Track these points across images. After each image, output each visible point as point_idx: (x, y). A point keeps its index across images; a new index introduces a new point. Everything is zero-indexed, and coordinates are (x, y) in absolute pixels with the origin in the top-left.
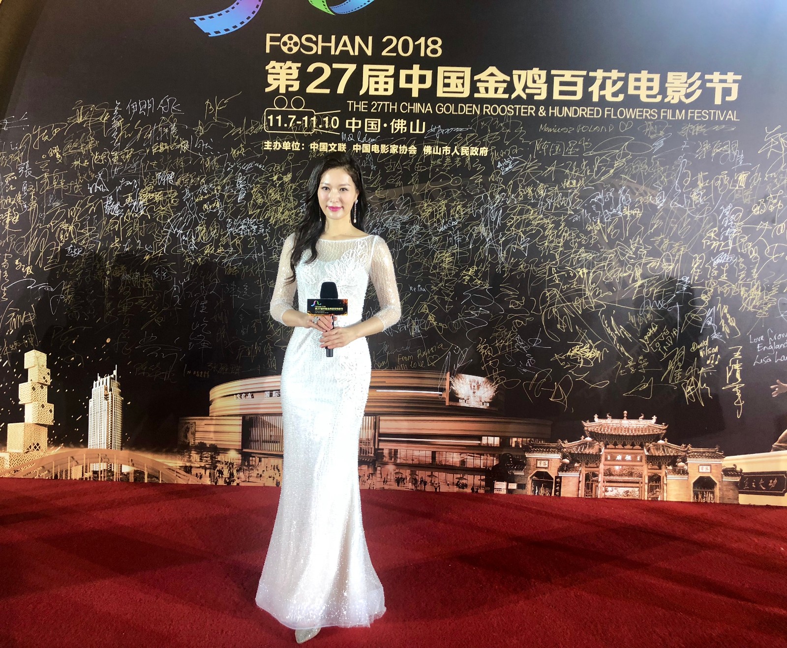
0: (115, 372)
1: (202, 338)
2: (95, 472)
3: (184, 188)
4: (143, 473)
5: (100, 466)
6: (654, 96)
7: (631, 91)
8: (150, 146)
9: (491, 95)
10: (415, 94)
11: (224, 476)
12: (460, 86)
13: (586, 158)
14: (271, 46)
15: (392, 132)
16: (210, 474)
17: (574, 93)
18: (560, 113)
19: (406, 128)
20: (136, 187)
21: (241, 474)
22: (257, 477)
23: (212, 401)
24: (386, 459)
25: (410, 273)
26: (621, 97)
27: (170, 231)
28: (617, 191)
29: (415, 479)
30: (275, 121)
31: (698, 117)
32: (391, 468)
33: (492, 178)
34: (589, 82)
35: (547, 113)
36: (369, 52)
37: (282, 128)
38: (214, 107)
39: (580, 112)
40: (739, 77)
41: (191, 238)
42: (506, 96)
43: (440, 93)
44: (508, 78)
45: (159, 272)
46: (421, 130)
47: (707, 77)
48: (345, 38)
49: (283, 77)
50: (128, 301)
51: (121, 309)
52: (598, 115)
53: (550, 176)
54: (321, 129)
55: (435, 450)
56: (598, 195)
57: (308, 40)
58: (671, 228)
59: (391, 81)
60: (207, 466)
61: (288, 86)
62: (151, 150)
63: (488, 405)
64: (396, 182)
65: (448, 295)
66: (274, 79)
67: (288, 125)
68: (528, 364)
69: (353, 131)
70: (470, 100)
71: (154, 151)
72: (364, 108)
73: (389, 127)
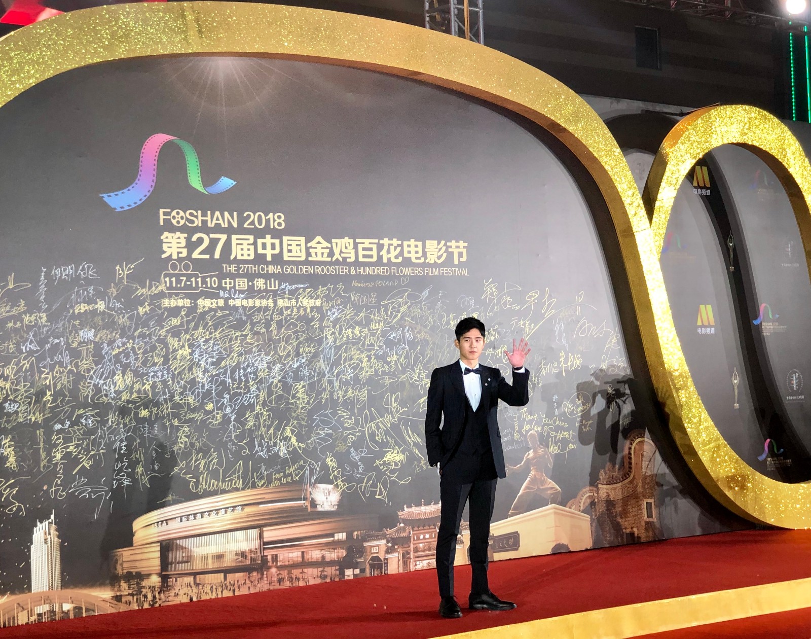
0: (52, 517)
1: (123, 476)
2: (39, 615)
3: (102, 343)
4: (81, 608)
5: (43, 609)
6: (419, 258)
7: (406, 255)
8: (72, 307)
9: (319, 258)
10: (269, 258)
11: (148, 600)
12: (299, 251)
13: (383, 306)
14: (164, 219)
15: (256, 289)
16: (137, 599)
17: (371, 256)
18: (364, 272)
19: (265, 285)
20: (62, 344)
21: (162, 595)
22: (175, 596)
23: (135, 532)
24: (270, 564)
25: (276, 403)
26: (400, 259)
27: (93, 382)
28: (403, 330)
29: (292, 578)
30: (171, 282)
31: (446, 273)
32: (274, 570)
33: (325, 323)
34: (380, 247)
35: (356, 272)
36: (235, 225)
37: (176, 288)
38: (123, 271)
39: (376, 271)
40: (466, 244)
41: (110, 387)
42: (329, 259)
43: (286, 258)
44: (329, 246)
45: (86, 419)
46: (275, 287)
47: (449, 244)
48: (217, 213)
49: (174, 245)
50: (61, 449)
51: (55, 457)
52: (387, 273)
53: (362, 320)
54: (204, 288)
55: (303, 550)
56: (392, 333)
57: (191, 214)
58: (438, 357)
59: (252, 247)
60: (134, 593)
61: (178, 253)
62: (74, 310)
63: (337, 507)
64: (261, 329)
65: (303, 420)
66: (169, 247)
67: (181, 285)
68: (360, 470)
69: (228, 289)
70: (306, 262)
71: (76, 311)
72: (235, 270)
73: (253, 285)
